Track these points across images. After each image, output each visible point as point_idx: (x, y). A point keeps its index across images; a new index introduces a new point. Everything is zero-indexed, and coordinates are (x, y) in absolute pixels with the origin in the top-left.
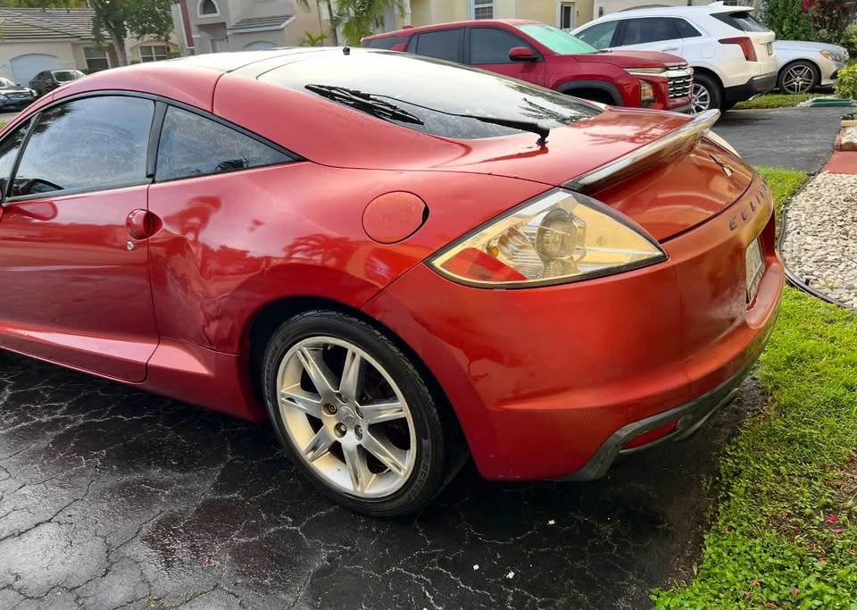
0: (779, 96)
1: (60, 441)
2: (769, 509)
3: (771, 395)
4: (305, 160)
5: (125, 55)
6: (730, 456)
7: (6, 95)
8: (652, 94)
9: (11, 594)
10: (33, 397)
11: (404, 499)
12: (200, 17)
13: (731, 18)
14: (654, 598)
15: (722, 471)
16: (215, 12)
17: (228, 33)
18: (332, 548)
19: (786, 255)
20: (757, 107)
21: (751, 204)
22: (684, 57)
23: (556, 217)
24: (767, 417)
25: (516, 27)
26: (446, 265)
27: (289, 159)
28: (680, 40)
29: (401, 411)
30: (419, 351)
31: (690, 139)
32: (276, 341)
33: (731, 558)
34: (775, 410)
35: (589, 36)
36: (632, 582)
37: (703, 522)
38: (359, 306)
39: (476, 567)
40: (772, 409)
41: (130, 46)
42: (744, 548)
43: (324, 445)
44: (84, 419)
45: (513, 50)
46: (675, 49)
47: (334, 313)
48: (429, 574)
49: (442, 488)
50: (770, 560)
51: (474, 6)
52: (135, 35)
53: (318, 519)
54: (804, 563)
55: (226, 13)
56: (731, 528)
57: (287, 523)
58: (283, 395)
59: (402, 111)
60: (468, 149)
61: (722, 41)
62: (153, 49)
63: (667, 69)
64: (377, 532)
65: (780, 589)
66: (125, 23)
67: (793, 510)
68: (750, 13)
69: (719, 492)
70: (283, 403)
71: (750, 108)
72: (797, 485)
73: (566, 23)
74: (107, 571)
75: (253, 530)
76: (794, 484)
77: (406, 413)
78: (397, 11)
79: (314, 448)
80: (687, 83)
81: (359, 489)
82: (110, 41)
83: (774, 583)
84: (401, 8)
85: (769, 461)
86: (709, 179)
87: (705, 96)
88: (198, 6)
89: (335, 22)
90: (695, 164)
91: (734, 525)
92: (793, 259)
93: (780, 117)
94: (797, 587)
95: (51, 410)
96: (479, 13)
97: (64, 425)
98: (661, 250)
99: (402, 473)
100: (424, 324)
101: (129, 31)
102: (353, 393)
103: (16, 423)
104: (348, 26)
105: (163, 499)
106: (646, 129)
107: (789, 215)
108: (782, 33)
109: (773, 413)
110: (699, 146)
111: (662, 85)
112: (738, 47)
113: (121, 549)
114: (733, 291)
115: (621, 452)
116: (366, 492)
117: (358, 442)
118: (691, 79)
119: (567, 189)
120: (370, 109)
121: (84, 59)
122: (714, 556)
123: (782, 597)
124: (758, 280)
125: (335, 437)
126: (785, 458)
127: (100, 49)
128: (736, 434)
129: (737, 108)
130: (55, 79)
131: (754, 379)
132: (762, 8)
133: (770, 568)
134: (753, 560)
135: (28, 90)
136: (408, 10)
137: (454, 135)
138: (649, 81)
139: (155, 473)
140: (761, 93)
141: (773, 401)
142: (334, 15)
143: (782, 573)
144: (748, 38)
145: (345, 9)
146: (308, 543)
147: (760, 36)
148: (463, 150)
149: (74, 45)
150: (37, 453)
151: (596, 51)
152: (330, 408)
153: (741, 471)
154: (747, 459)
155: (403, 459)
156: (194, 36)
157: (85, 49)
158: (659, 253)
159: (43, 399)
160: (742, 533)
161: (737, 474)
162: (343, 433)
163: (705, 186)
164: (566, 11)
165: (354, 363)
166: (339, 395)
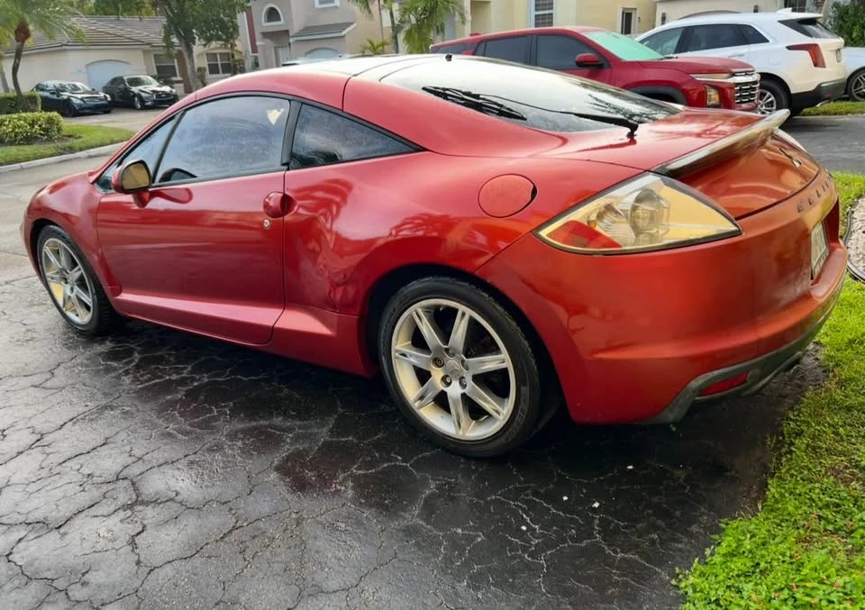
0: (848, 103)
1: (192, 395)
2: (828, 462)
3: (833, 371)
4: (425, 150)
5: (193, 61)
6: (793, 420)
7: (82, 99)
8: (717, 99)
9: (174, 506)
10: (160, 360)
11: (502, 440)
12: (264, 25)
13: (799, 25)
14: (724, 526)
15: (785, 432)
16: (280, 20)
17: (291, 40)
18: (438, 480)
19: (852, 252)
20: (825, 113)
21: (817, 192)
22: (750, 63)
23: (646, 196)
24: (828, 390)
25: (583, 34)
26: (551, 235)
27: (411, 149)
28: (746, 46)
29: (504, 362)
30: (523, 308)
31: (762, 135)
32: (395, 303)
33: (792, 497)
34: (836, 383)
35: (654, 42)
36: (703, 514)
37: (766, 472)
38: (472, 270)
39: (565, 498)
40: (833, 382)
41: (198, 52)
42: (803, 490)
43: (431, 395)
44: (208, 377)
45: (580, 56)
46: (741, 55)
47: (448, 279)
48: (526, 502)
49: (535, 431)
50: (828, 499)
51: (534, 13)
52: (203, 43)
53: (424, 458)
54: (859, 503)
55: (289, 21)
56: (792, 476)
57: (398, 460)
58: (397, 351)
59: (509, 109)
60: (564, 141)
61: (789, 48)
62: (218, 56)
63: (733, 75)
64: (476, 469)
65: (836, 521)
66: (194, 31)
67: (850, 462)
68: (819, 20)
69: (782, 446)
70: (397, 358)
71: (818, 114)
72: (854, 444)
73: (627, 29)
74: (251, 491)
75: (369, 465)
76: (851, 443)
77: (508, 364)
78: (458, 18)
79: (421, 398)
80: (754, 89)
81: (461, 433)
82: (180, 48)
83: (830, 517)
84: (462, 15)
85: (829, 424)
86: (780, 173)
87: (772, 102)
88: (263, 14)
89: (396, 29)
90: (767, 159)
91: (795, 473)
92: (858, 255)
93: (849, 124)
94: (851, 520)
95: (178, 371)
96: (540, 20)
97: (192, 382)
98: (735, 225)
99: (501, 417)
100: (530, 285)
101: (197, 38)
102: (461, 347)
103: (150, 380)
104: (409, 33)
105: (288, 440)
106: (713, 126)
107: (855, 215)
108: (852, 40)
109: (833, 386)
110: (770, 142)
111: (729, 91)
112: (806, 54)
113: (260, 476)
114: (798, 275)
115: (698, 398)
116: (467, 434)
117: (463, 391)
118: (758, 85)
119: (656, 173)
120: (478, 107)
121: (154, 65)
122: (777, 496)
123: (837, 527)
124: (822, 261)
125: (441, 387)
126: (845, 423)
127: (170, 56)
128: (798, 402)
129: (804, 115)
130: (128, 85)
131: (817, 359)
132: (831, 14)
133: (827, 506)
134: (811, 499)
135: (102, 95)
136: (468, 17)
137: (554, 129)
138: (715, 86)
139: (278, 421)
140: (829, 99)
141: (834, 376)
142: (396, 22)
143: (837, 509)
144: (816, 45)
145: (407, 17)
146: (418, 475)
147: (829, 43)
148: (560, 141)
149: (145, 52)
150: (172, 404)
151: (661, 57)
152: (438, 362)
153: (802, 431)
154: (808, 423)
155: (502, 405)
156: (258, 43)
157: (155, 56)
158: (734, 228)
159: (168, 362)
160: (802, 479)
161: (799, 434)
162: (448, 384)
163: (777, 180)
164: (627, 17)
165: (463, 322)
166: (447, 350)
